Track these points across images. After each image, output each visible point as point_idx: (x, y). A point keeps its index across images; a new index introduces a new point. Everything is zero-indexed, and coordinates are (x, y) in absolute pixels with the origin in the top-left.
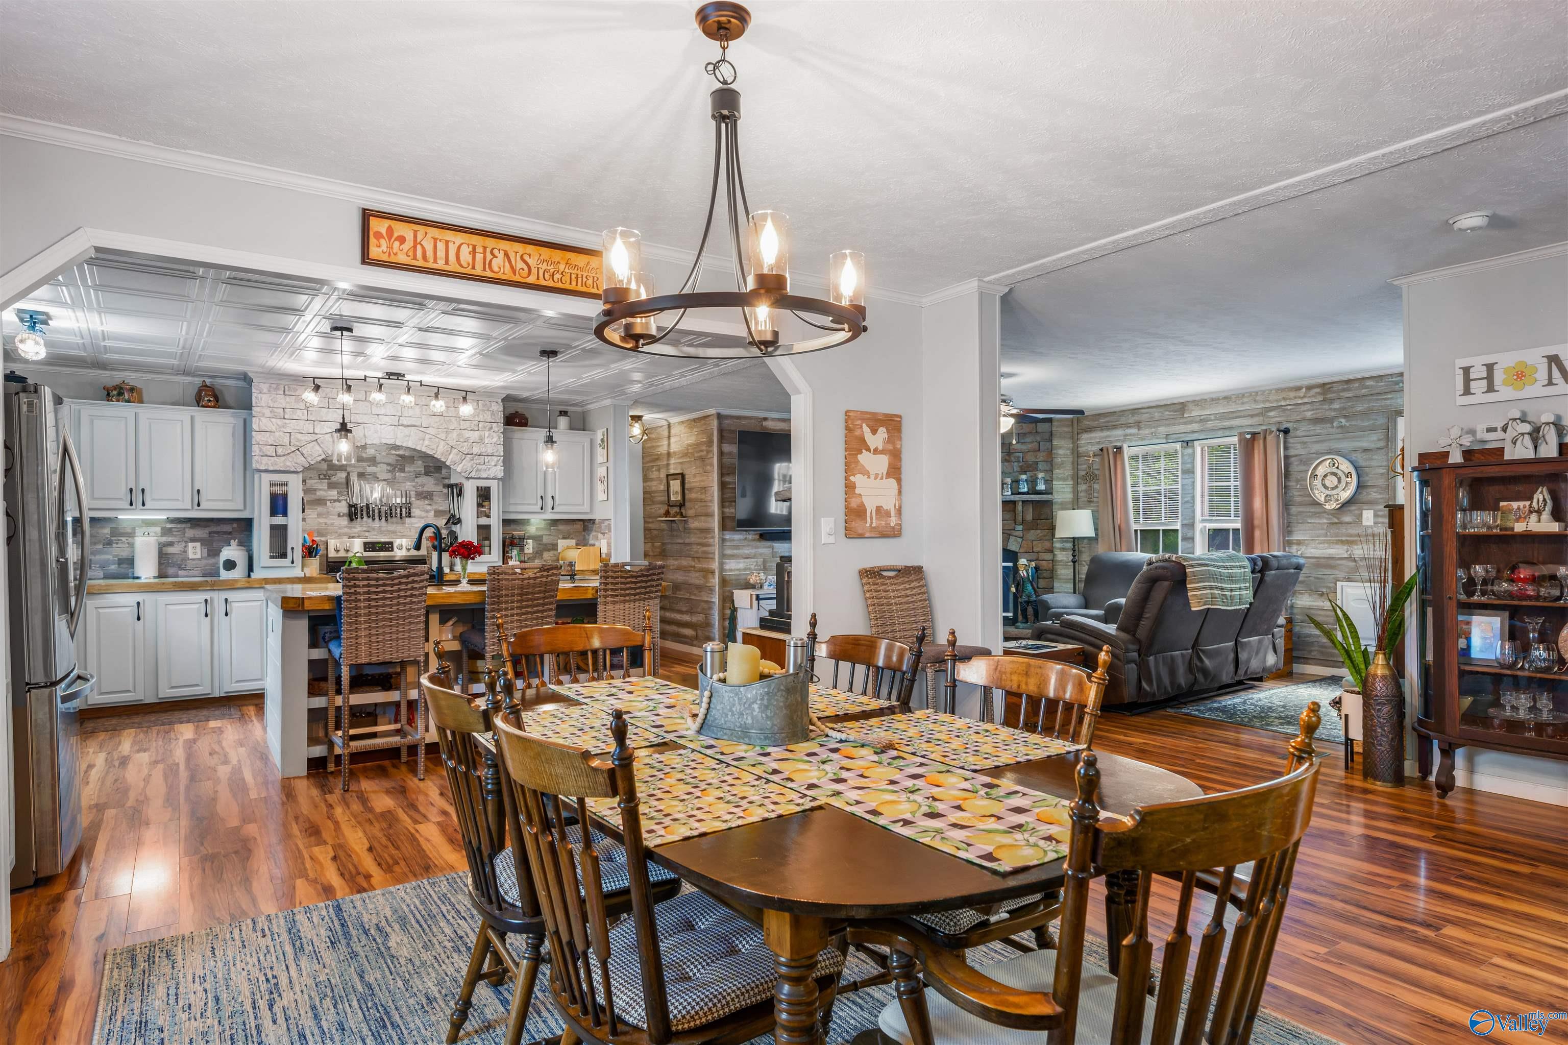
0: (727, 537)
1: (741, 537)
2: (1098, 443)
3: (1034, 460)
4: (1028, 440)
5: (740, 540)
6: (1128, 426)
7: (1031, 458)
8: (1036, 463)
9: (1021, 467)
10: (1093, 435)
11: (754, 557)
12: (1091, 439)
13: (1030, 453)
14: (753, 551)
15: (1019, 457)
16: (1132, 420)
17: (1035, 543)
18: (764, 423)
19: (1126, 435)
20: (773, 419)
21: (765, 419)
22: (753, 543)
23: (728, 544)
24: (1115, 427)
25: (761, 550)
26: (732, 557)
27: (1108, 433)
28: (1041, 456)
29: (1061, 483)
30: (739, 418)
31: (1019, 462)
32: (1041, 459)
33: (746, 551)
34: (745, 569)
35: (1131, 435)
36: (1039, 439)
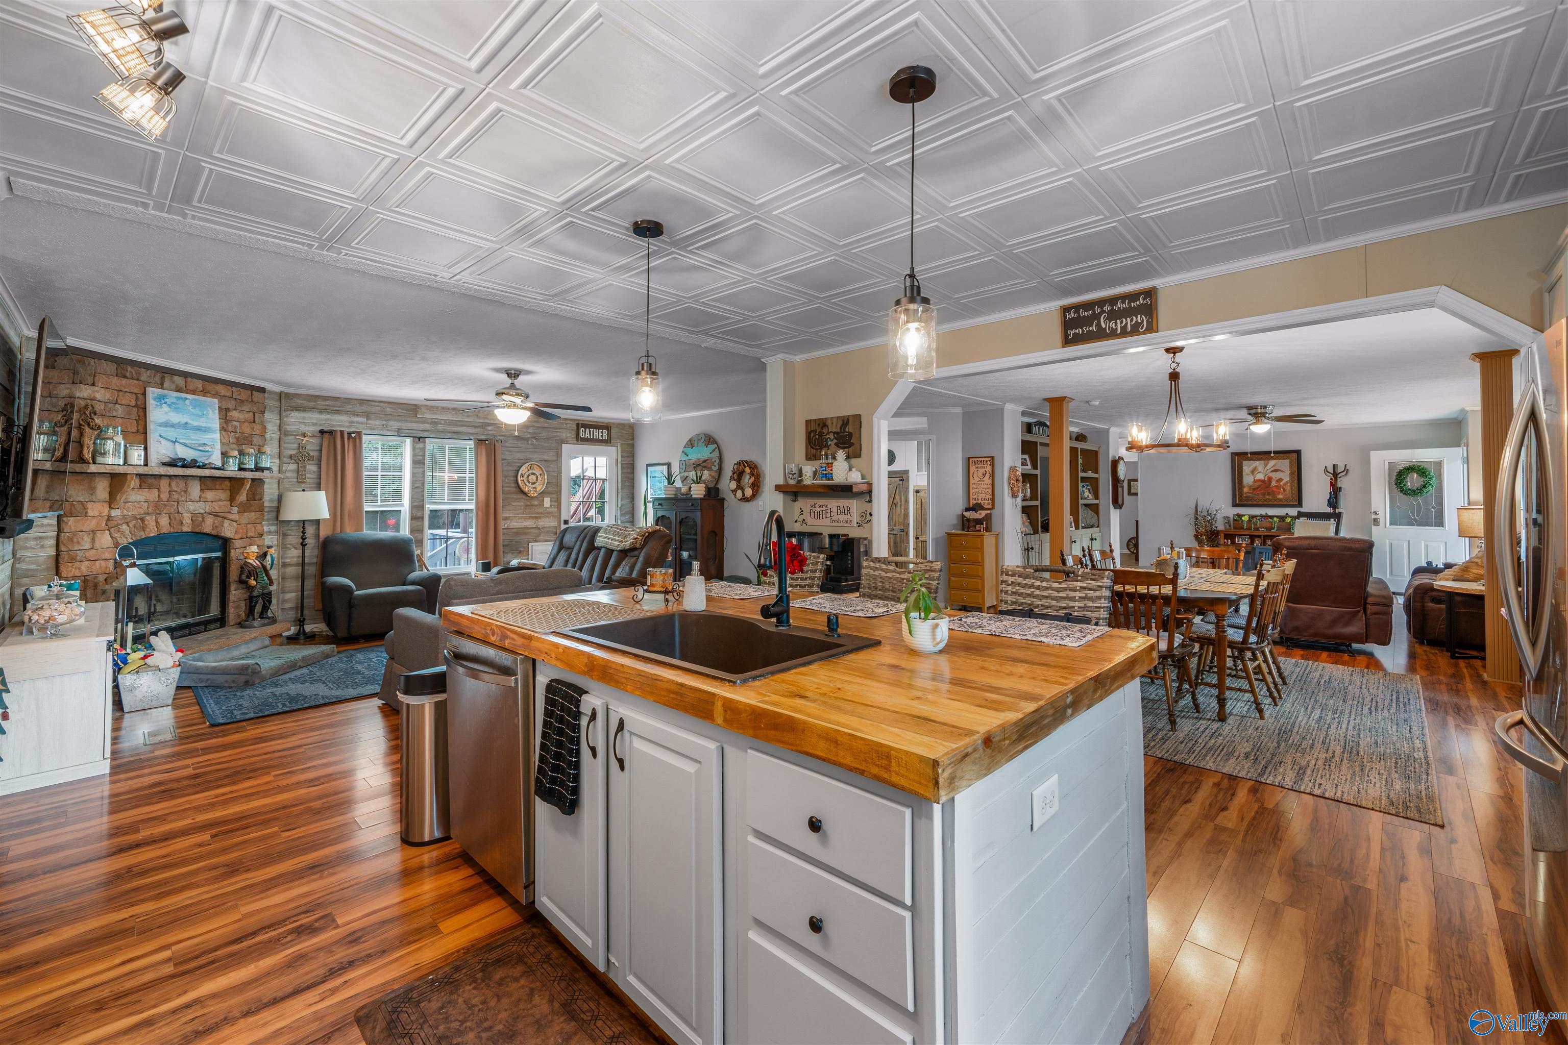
2: (314, 424)
4: (246, 408)
6: (355, 414)
7: (247, 430)
9: (237, 439)
10: (307, 415)
12: (304, 418)
13: (246, 424)
15: (236, 427)
16: (359, 409)
17: (249, 526)
19: (352, 422)
24: (339, 412)
27: (329, 416)
28: (257, 429)
31: (235, 432)
35: (358, 423)
36: (254, 409)
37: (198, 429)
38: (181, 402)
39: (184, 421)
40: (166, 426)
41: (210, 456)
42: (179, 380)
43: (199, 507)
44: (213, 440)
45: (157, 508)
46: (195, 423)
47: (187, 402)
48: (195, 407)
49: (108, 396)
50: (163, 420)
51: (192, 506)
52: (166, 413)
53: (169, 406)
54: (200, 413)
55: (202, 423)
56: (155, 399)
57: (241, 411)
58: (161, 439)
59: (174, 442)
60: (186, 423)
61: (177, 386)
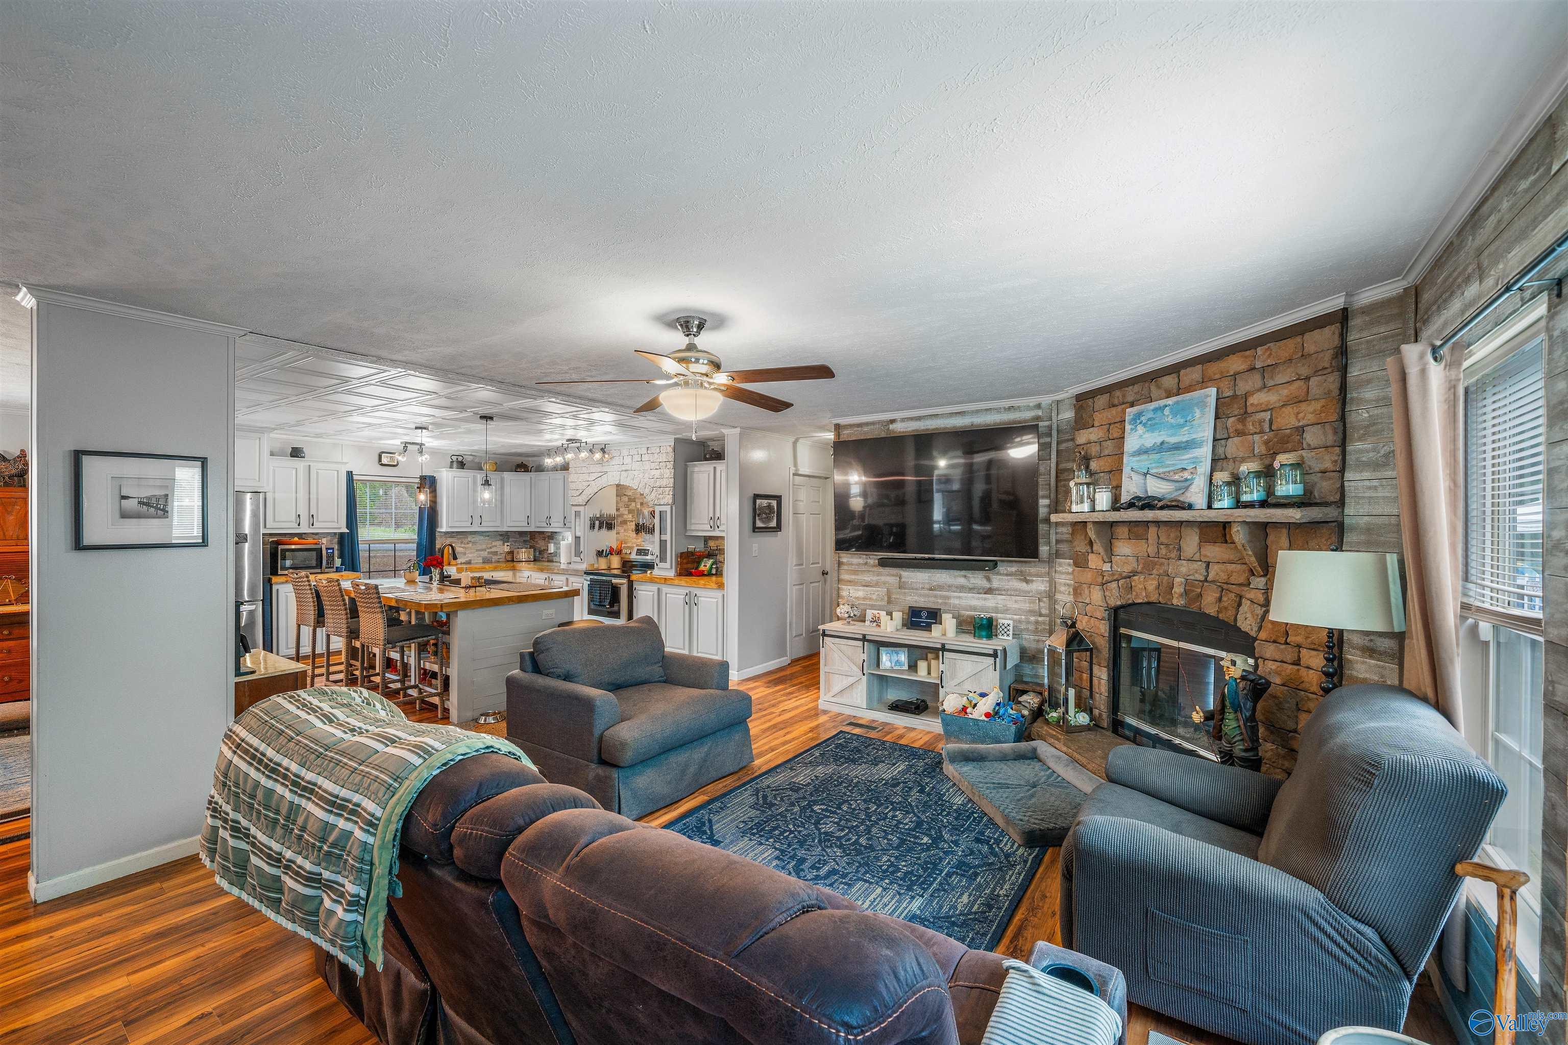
0: (844, 560)
1: (861, 561)
3: (1294, 422)
4: (1281, 378)
5: (859, 564)
7: (1288, 420)
8: (1301, 430)
11: (877, 585)
13: (1285, 410)
14: (875, 578)
15: (1261, 422)
18: (891, 427)
20: (903, 420)
21: (893, 421)
22: (875, 569)
23: (846, 567)
25: (883, 578)
26: (850, 582)
29: (1366, 475)
30: (860, 425)
31: (1262, 432)
32: (1311, 418)
33: (867, 578)
34: (864, 599)
36: (1304, 371)
37: (1177, 448)
38: (1159, 413)
39: (1159, 440)
40: (1139, 454)
41: (1187, 488)
42: (1169, 381)
43: (1196, 571)
44: (1196, 461)
45: (1148, 565)
46: (1173, 440)
47: (1167, 411)
48: (1174, 414)
49: (1101, 434)
50: (1136, 447)
51: (1184, 567)
52: (1141, 436)
53: (1145, 425)
54: (1182, 421)
55: (1182, 437)
56: (1130, 423)
57: (1270, 389)
58: (1133, 474)
59: (1145, 474)
60: (1162, 443)
61: (1166, 391)
